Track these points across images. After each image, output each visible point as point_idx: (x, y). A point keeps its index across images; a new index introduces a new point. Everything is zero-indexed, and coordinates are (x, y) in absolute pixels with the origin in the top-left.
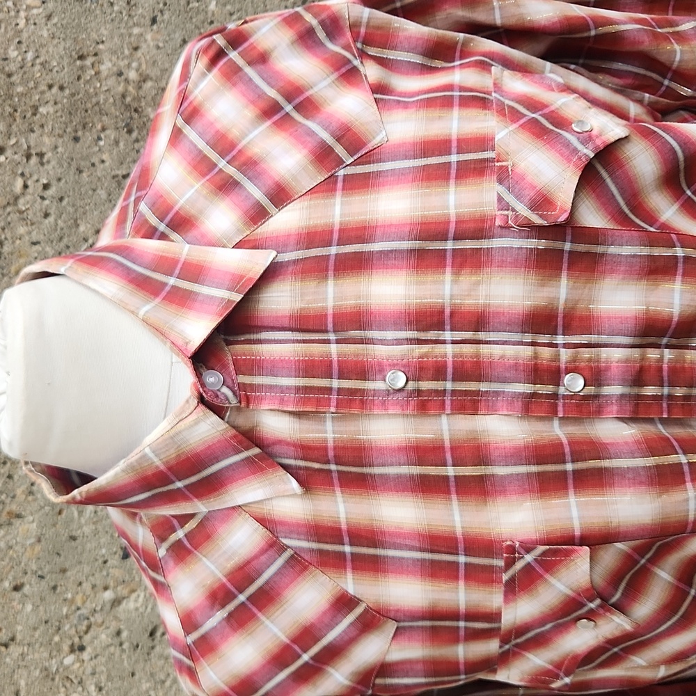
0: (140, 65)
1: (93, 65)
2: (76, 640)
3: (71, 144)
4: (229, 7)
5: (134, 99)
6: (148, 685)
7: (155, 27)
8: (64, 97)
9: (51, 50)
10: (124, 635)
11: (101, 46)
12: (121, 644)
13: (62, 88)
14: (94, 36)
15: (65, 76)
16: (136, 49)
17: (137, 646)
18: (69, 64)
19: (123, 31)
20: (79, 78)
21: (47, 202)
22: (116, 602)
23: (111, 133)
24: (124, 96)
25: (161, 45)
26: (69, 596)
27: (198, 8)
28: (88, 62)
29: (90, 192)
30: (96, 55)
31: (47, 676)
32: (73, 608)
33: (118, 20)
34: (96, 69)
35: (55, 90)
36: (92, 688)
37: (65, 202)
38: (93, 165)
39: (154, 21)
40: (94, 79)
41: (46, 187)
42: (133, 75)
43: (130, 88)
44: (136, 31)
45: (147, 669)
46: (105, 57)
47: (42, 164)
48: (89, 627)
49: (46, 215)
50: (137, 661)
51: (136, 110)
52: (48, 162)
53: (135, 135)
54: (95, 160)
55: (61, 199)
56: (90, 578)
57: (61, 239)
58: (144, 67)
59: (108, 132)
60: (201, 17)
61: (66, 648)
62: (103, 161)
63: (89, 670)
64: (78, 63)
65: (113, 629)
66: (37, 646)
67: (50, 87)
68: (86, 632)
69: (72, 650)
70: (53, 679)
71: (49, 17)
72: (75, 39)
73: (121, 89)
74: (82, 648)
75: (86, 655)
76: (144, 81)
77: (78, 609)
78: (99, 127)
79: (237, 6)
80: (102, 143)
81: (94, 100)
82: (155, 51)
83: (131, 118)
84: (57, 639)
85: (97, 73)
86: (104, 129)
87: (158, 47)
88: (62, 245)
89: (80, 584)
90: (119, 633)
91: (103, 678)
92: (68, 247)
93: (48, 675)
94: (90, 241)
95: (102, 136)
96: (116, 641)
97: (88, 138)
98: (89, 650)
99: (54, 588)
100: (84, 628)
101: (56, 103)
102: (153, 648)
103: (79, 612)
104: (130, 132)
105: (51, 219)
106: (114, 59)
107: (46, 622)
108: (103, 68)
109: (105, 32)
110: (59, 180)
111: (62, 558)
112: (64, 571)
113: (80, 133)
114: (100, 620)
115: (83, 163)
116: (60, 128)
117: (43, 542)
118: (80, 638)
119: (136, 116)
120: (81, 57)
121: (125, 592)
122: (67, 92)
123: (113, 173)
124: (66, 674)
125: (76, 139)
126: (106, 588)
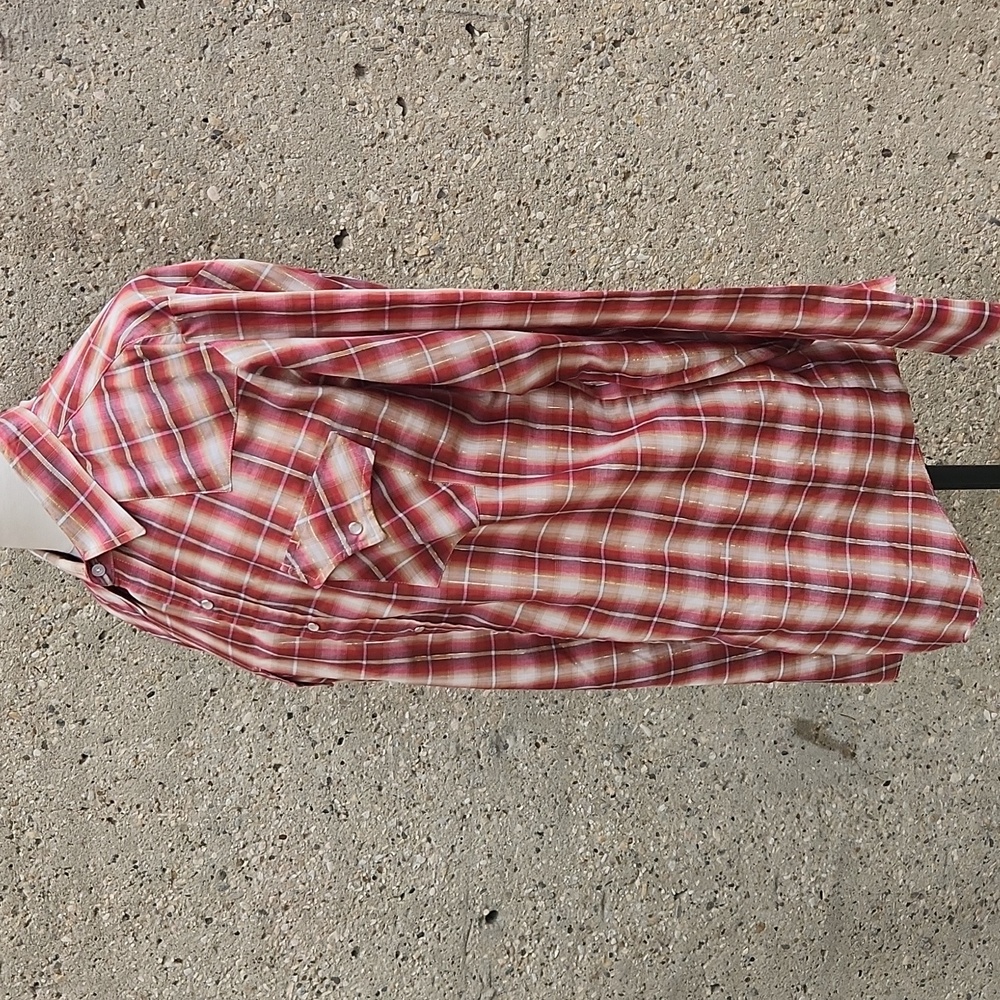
0: (84, 197)
1: (46, 199)
2: (41, 639)
3: (30, 260)
4: (154, 149)
5: (79, 224)
6: (98, 676)
7: (95, 167)
8: (23, 225)
9: (12, 188)
10: (79, 637)
11: (52, 184)
12: (77, 644)
13: (21, 218)
14: (46, 176)
15: (24, 208)
16: (80, 185)
17: (89, 646)
18: (27, 199)
19: (69, 171)
20: (35, 210)
21: (11, 305)
22: (72, 612)
23: (61, 252)
24: (71, 223)
25: (100, 181)
26: (35, 606)
27: (129, 151)
28: (42, 197)
29: (45, 297)
30: (48, 191)
31: (19, 665)
32: (38, 615)
33: (65, 163)
34: (48, 202)
35: (16, 219)
36: (55, 676)
37: (25, 305)
38: (47, 276)
39: (94, 163)
40: (46, 210)
41: (11, 294)
42: (78, 206)
43: (76, 216)
44: (80, 171)
45: (97, 664)
46: (55, 192)
47: (7, 277)
48: (51, 630)
49: (11, 316)
50: (89, 658)
51: (81, 233)
52: (12, 275)
53: (80, 252)
54: (49, 272)
55: (23, 303)
56: (51, 593)
57: (23, 333)
58: (86, 198)
59: (58, 250)
60: (132, 158)
61: (34, 646)
62: (55, 273)
63: (52, 663)
64: (34, 197)
65: (70, 632)
66: (11, 643)
67: (12, 217)
68: (49, 635)
69: (39, 648)
70: (24, 668)
71: (11, 163)
72: (31, 180)
73: (68, 216)
74: (46, 646)
75: (49, 652)
76: (87, 210)
77: (42, 616)
78: (51, 247)
79: (162, 148)
80: (54, 259)
81: (47, 226)
82: (95, 186)
83: (77, 239)
84: (26, 638)
85: (50, 204)
86: (55, 249)
87: (98, 184)
88: (24, 338)
89: (44, 597)
90: (75, 635)
91: (63, 669)
92: (29, 340)
93: (21, 666)
94: (46, 335)
95: (54, 253)
96: (73, 641)
97: (43, 255)
98: (51, 647)
99: (24, 599)
100: (47, 631)
101: (17, 229)
102: (102, 648)
103: (43, 619)
104: (76, 250)
105: (15, 318)
106: (62, 193)
107: (18, 625)
108: (53, 200)
109: (55, 173)
110: (21, 288)
111: (28, 577)
112: (31, 587)
113: (36, 252)
114: (59, 626)
115: (39, 275)
116: (20, 249)
117: (13, 565)
118: (44, 638)
119: (81, 237)
120: (36, 194)
121: (79, 605)
122: (26, 220)
123: (63, 282)
124: (33, 664)
125: (34, 257)
126: (64, 601)
